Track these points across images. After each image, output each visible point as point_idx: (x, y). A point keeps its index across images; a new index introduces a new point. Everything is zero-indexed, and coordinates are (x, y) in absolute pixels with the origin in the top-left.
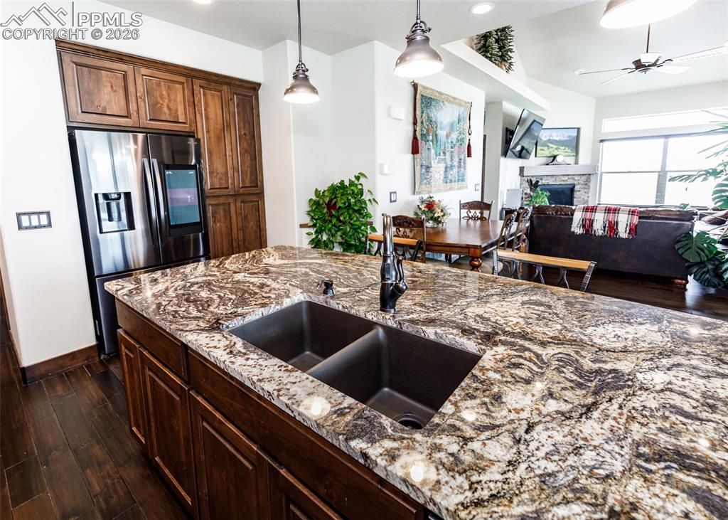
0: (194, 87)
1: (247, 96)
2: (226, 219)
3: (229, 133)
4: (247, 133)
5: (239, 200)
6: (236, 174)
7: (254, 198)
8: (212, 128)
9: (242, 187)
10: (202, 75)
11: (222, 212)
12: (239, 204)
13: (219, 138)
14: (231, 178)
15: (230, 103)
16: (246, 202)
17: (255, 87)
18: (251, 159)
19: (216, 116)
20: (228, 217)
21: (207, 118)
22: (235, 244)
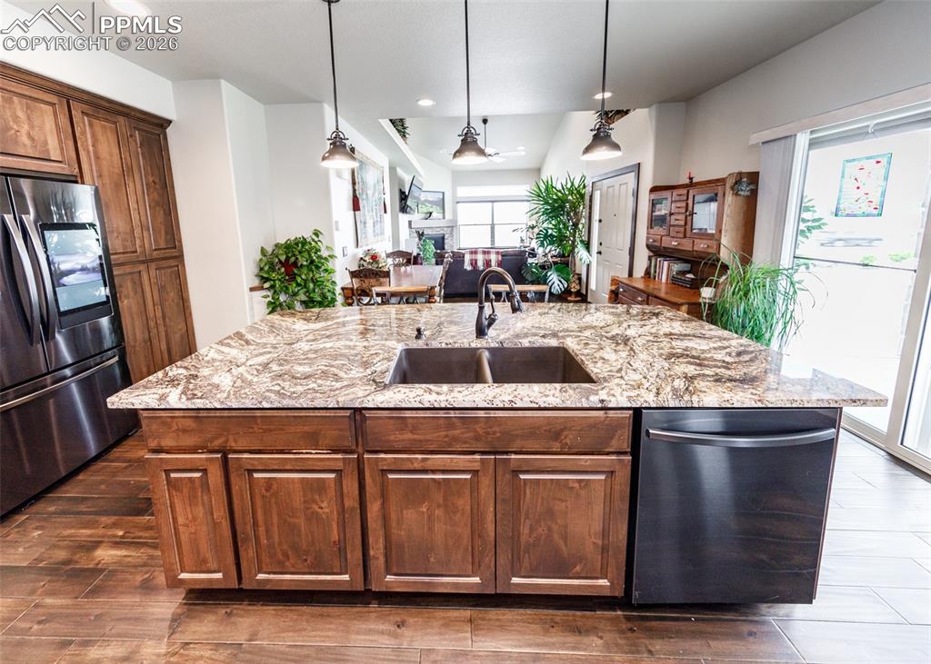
0: (73, 112)
1: (152, 134)
2: (136, 293)
3: (131, 179)
4: (157, 181)
5: (153, 266)
6: (145, 234)
7: (173, 262)
8: (105, 173)
9: (155, 250)
10: (86, 97)
11: (129, 284)
12: (153, 273)
13: (117, 185)
14: (139, 238)
15: (130, 140)
16: (163, 268)
17: (164, 123)
18: (165, 214)
19: (111, 155)
20: (139, 290)
21: (97, 158)
22: (152, 324)
